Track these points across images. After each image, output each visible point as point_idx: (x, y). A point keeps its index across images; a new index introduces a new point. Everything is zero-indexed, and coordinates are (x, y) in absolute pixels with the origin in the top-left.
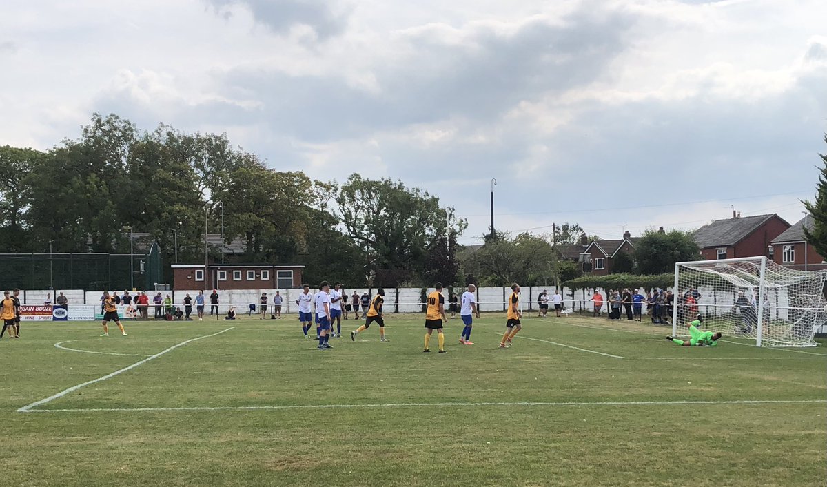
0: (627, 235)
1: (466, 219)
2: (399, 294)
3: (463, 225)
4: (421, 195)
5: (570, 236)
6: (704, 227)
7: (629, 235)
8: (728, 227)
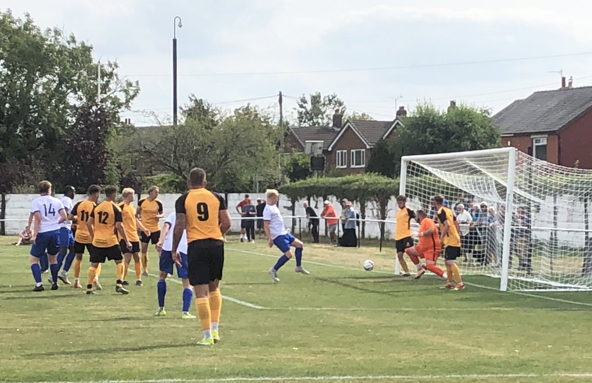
0: (401, 112)
1: (137, 82)
2: (7, 205)
3: (132, 92)
4: (63, 40)
5: (323, 113)
6: (517, 102)
7: (405, 113)
8: (552, 103)
